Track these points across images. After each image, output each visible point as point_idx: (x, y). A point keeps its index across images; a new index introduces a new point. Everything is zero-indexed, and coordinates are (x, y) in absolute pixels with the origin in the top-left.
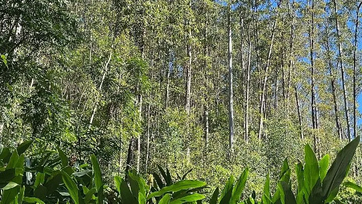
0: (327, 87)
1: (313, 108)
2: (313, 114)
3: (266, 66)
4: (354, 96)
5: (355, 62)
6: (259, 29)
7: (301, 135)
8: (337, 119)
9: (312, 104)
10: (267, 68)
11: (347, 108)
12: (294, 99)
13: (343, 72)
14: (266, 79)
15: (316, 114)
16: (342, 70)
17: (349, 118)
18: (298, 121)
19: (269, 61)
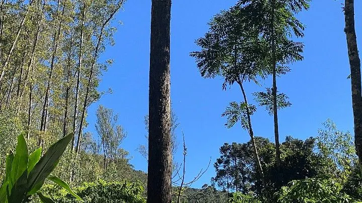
0: (62, 93)
1: (44, 110)
2: (43, 116)
3: (6, 61)
4: (85, 105)
5: (91, 74)
6: (6, 22)
7: (27, 135)
8: (65, 125)
9: (44, 106)
10: (7, 63)
11: (76, 116)
12: (28, 99)
13: (78, 81)
14: (3, 74)
15: (46, 117)
16: (79, 79)
17: (76, 125)
18: (27, 121)
19: (9, 56)
